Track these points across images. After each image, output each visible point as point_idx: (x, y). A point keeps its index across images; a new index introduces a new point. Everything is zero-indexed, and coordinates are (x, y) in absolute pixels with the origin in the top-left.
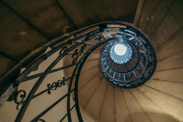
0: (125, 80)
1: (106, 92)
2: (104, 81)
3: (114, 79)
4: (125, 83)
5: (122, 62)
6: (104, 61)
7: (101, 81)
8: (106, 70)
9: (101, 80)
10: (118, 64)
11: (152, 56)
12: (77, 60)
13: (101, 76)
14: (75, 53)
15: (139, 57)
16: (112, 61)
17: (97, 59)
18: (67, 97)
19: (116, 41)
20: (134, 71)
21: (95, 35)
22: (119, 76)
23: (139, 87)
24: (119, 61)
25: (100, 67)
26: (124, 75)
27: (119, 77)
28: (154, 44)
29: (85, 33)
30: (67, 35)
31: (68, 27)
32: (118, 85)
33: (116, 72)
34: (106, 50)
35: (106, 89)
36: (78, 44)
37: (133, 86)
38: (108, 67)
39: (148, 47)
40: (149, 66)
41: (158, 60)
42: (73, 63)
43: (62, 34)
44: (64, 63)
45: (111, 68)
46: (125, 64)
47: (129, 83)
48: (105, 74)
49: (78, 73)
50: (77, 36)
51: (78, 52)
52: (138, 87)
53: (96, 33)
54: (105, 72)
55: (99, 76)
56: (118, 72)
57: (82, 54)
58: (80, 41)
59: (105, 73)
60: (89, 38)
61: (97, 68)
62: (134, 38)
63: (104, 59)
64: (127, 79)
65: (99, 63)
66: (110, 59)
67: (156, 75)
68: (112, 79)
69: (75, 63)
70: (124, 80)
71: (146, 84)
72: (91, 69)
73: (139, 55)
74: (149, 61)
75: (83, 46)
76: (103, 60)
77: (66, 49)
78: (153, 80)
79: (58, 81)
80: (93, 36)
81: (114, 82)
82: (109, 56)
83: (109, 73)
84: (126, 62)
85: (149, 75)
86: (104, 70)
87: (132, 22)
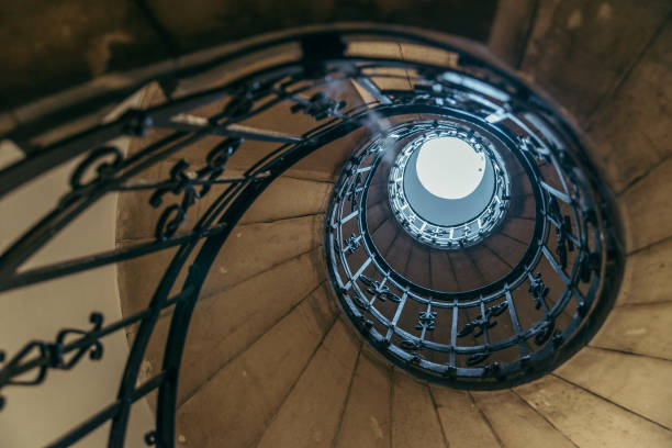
0: (453, 340)
1: (346, 403)
2: (342, 340)
3: (398, 330)
4: (452, 358)
5: (453, 236)
6: (351, 229)
7: (324, 338)
8: (355, 278)
9: (326, 334)
10: (430, 249)
11: (595, 224)
12: (180, 219)
13: (325, 309)
14: (173, 179)
15: (540, 218)
16: (400, 228)
17: (314, 214)
18: (108, 425)
19: (421, 120)
20: (508, 295)
21: (289, 89)
22: (428, 314)
23: (527, 386)
24: (438, 230)
25: (323, 258)
26: (455, 310)
27: (428, 321)
28: (606, 160)
29: (227, 76)
30: (115, 82)
31: (121, 37)
32: (413, 368)
33: (414, 289)
34: (369, 168)
35: (352, 382)
36: (186, 135)
37: (493, 379)
38: (369, 261)
39: (578, 172)
40: (584, 273)
41: (630, 247)
42: (158, 233)
43: (83, 75)
44: (125, 223)
45: (386, 268)
46: (466, 248)
47: (473, 360)
48: (347, 299)
49: (191, 289)
50: (180, 92)
51: (191, 175)
52: (523, 383)
53: (287, 79)
54: (349, 285)
55: (316, 309)
56: (425, 294)
57: (214, 187)
58: (197, 115)
59: (353, 292)
60: (249, 103)
61: (309, 263)
62: (504, 116)
63: (349, 217)
64: (466, 333)
65: (320, 239)
66: (391, 215)
67: (621, 325)
68: (383, 329)
69: (170, 233)
70: (448, 342)
71: (564, 368)
72: (275, 265)
73: (539, 207)
74: (585, 247)
75: (222, 146)
76: (343, 221)
77: (110, 159)
78: (602, 354)
79: (62, 335)
80: (272, 97)
81: (394, 349)
82: (384, 198)
83: (370, 295)
84: (473, 236)
85: (582, 325)
86: (346, 279)
87: (482, 36)
